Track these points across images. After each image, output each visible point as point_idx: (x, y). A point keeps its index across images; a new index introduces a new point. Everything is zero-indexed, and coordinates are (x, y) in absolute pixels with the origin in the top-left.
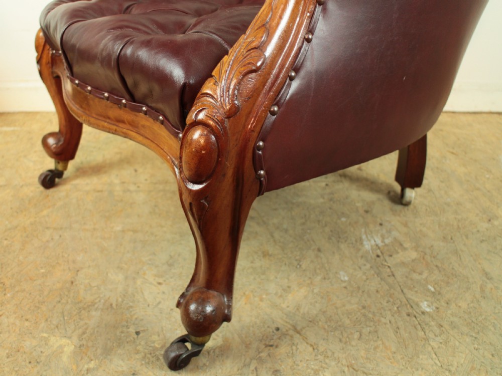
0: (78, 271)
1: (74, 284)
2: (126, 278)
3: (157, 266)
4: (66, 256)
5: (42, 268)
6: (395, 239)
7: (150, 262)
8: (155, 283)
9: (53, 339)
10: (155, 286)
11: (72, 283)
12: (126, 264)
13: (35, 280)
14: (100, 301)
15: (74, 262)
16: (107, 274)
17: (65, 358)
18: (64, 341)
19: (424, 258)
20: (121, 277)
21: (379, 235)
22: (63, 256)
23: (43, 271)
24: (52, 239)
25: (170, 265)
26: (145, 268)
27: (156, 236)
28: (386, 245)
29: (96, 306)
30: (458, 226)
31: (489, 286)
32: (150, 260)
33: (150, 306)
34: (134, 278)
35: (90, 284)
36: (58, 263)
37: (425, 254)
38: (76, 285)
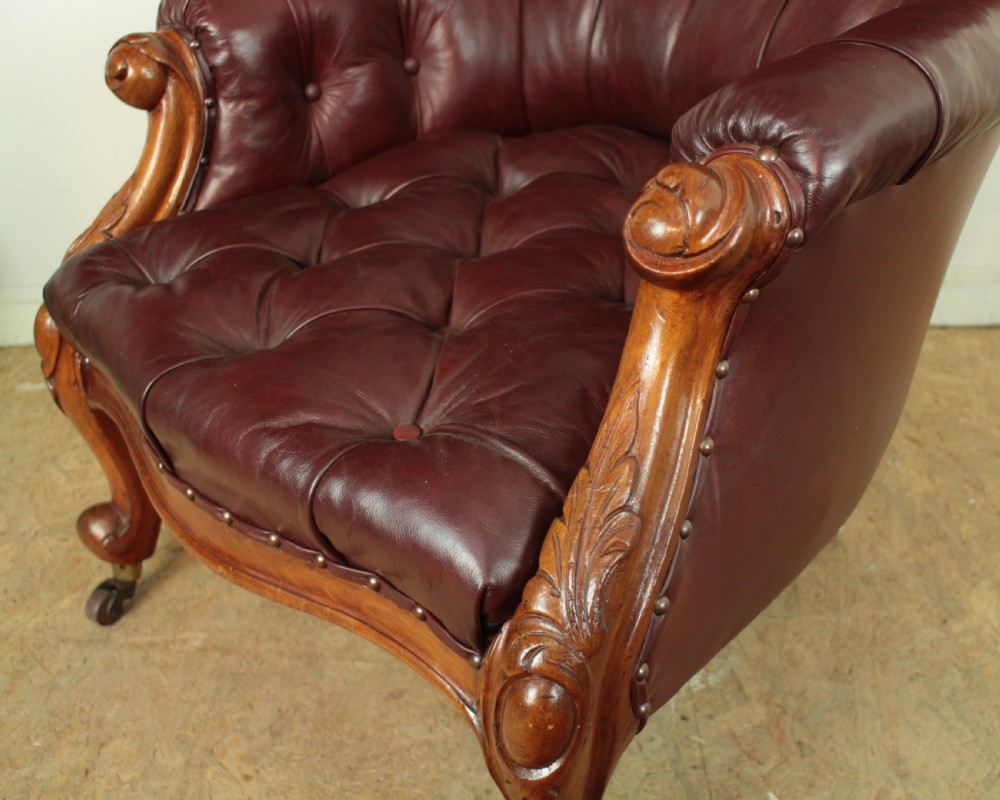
0: (103, 745)
1: (90, 775)
2: (188, 764)
3: (250, 737)
4: (87, 708)
5: (37, 737)
6: (733, 672)
7: (238, 727)
8: (239, 777)
10: (237, 782)
11: (87, 772)
12: (194, 731)
13: (18, 768)
15: (100, 722)
16: (154, 753)
19: (778, 722)
20: (179, 760)
22: (82, 710)
23: (37, 744)
24: (69, 667)
25: (275, 734)
26: (227, 740)
27: (262, 664)
32: (240, 720)
34: (202, 766)
35: (118, 776)
36: (69, 726)
38: (93, 779)
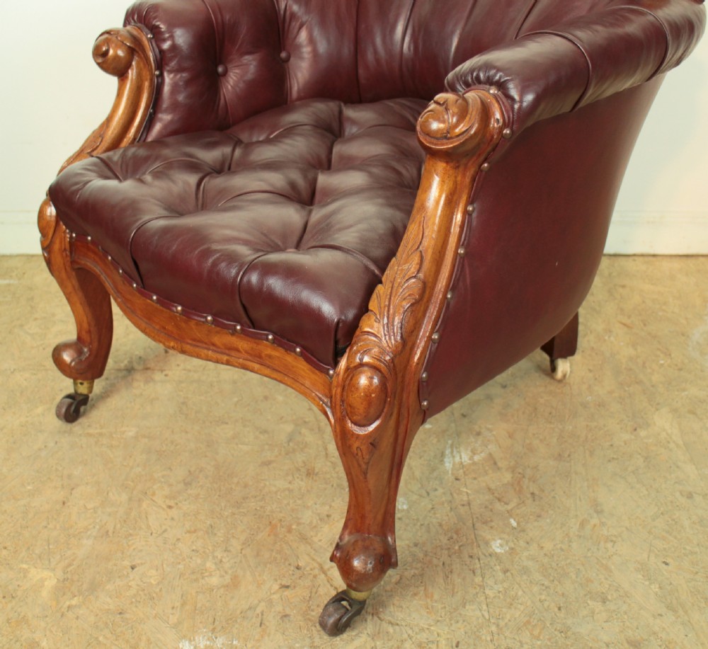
0: (73, 489)
1: (66, 505)
2: (130, 499)
3: (171, 485)
4: (60, 469)
5: (29, 484)
6: (490, 454)
7: (163, 480)
8: (165, 507)
9: (33, 571)
10: (163, 509)
11: (64, 503)
12: (133, 481)
13: (19, 500)
14: (94, 527)
15: (69, 477)
16: (108, 494)
17: (45, 593)
18: (46, 573)
19: (519, 482)
20: (124, 497)
21: (470, 449)
22: (57, 470)
23: (29, 488)
24: (45, 446)
25: (187, 484)
26: (155, 487)
27: (176, 445)
28: (474, 463)
29: (89, 533)
30: (587, 437)
31: (595, 521)
32: (163, 477)
33: (153, 534)
34: (140, 500)
35: (85, 506)
36: (49, 478)
37: (524, 477)
38: (69, 507)
